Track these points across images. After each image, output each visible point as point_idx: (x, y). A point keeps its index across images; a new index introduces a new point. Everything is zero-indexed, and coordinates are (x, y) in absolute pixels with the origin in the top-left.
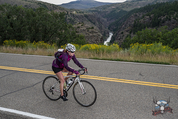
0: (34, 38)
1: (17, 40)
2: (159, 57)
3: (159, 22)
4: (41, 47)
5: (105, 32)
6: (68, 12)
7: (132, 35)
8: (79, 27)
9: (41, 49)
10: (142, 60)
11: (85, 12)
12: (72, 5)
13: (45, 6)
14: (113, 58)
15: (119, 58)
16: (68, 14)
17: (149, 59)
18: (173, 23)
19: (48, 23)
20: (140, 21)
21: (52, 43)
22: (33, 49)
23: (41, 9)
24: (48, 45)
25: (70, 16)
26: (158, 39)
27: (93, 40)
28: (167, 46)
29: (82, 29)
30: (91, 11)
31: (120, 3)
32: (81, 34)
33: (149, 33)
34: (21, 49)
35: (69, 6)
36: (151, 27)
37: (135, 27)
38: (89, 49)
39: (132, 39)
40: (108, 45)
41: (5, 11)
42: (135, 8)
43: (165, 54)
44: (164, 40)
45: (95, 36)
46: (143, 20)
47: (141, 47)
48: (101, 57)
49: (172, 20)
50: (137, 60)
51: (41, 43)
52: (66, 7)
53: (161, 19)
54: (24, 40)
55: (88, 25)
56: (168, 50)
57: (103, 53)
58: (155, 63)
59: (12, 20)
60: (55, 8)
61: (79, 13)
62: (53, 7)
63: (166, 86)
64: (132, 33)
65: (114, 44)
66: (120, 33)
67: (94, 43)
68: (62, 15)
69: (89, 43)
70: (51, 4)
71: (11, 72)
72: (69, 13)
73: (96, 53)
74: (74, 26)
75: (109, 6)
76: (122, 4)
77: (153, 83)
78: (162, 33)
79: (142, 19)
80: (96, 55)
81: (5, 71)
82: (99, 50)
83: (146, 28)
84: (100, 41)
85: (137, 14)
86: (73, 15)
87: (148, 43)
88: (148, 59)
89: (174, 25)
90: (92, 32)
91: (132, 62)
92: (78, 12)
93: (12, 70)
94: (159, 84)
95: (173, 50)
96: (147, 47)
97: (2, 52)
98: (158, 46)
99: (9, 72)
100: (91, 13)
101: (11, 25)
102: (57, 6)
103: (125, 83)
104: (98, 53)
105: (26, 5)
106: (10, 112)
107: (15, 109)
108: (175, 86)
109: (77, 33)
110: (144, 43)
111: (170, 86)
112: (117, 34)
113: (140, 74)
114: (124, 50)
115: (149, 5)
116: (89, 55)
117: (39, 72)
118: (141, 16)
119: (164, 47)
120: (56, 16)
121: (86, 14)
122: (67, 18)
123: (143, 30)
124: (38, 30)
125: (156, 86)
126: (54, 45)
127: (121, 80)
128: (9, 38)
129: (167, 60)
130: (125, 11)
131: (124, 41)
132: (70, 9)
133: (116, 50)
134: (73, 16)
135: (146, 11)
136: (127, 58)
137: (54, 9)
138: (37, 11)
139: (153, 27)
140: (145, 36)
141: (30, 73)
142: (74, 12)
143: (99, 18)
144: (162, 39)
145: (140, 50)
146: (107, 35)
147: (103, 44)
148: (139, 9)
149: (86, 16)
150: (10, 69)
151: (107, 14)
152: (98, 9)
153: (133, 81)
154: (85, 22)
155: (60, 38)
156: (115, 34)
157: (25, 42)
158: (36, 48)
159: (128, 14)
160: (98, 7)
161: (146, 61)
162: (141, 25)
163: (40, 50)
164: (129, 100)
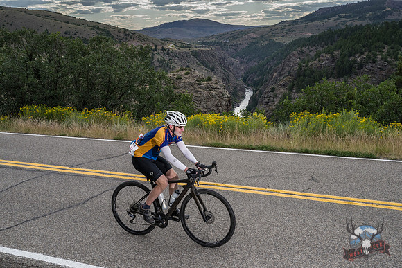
0: (84, 102)
1: (48, 106)
2: (353, 141)
3: (351, 67)
4: (99, 120)
5: (235, 88)
6: (156, 46)
7: (294, 94)
8: (179, 78)
9: (100, 124)
10: (316, 148)
11: (194, 45)
12: (166, 30)
13: (108, 33)
14: (254, 142)
15: (266, 143)
16: (156, 50)
17: (330, 146)
18: (381, 69)
19: (115, 70)
20: (312, 65)
21: (122, 111)
22: (82, 124)
23: (99, 40)
24: (114, 116)
25: (162, 55)
26: (350, 104)
27: (210, 105)
28: (370, 118)
29: (187, 81)
30: (206, 43)
31: (269, 26)
32: (186, 92)
33: (331, 90)
34: (57, 125)
35: (159, 33)
36: (334, 77)
37: (299, 76)
38: (201, 125)
39: (294, 102)
40: (242, 115)
41: (23, 44)
42: (299, 36)
43: (365, 135)
44: (361, 106)
45: (213, 97)
46: (316, 62)
47: (313, 120)
48: (229, 141)
49: (380, 62)
50: (304, 148)
51: (100, 111)
52: (152, 36)
53: (355, 61)
54: (64, 105)
55: (200, 72)
56: (371, 127)
57: (232, 134)
58: (344, 154)
59: (39, 62)
60: (128, 38)
61: (181, 47)
62: (126, 35)
63: (369, 203)
64: (294, 91)
65: (255, 114)
66: (268, 89)
67: (213, 111)
68: (143, 53)
69: (202, 112)
70: (120, 29)
71: (36, 174)
72: (159, 48)
73: (218, 133)
74: (170, 75)
75: (243, 33)
76: (273, 28)
77: (339, 197)
78: (358, 89)
79: (315, 60)
80: (216, 137)
81: (24, 172)
82: (224, 127)
83: (325, 79)
84: (225, 107)
85: (305, 49)
86: (168, 52)
87: (329, 111)
88: (327, 145)
89: (384, 72)
90: (208, 87)
91: (295, 152)
92: (179, 44)
93: (39, 171)
94: (352, 199)
95: (382, 127)
96: (326, 120)
97: (16, 131)
98: (349, 118)
99: (30, 173)
100: (204, 48)
101: (37, 74)
102: (134, 33)
103: (280, 197)
104: (223, 134)
105: (68, 30)
106: (33, 260)
107: (44, 252)
108: (388, 203)
109: (177, 91)
110: (319, 110)
111: (377, 204)
112: (261, 93)
113: (312, 179)
114: (277, 126)
115: (329, 30)
116: (202, 137)
117: (95, 174)
118: (313, 54)
119: (364, 120)
120: (131, 54)
121: (195, 49)
122: (156, 59)
123: (317, 83)
124: (94, 84)
125: (346, 203)
126: (127, 115)
127: (271, 192)
128: (32, 101)
129: (369, 148)
130: (279, 44)
131: (278, 107)
132: (162, 40)
133: (259, 127)
134: (168, 54)
135: (323, 43)
136: (284, 144)
137: (126, 39)
138: (91, 44)
139: (339, 76)
140: (322, 97)
141: (77, 175)
142: (170, 46)
143: (223, 59)
144: (358, 103)
145: (311, 126)
146: (240, 94)
147: (232, 114)
148: (309, 39)
149: (195, 54)
150: (35, 167)
151: (239, 49)
152: (220, 39)
153: (296, 193)
154: (193, 67)
155: (140, 101)
156: (257, 93)
157: (65, 109)
158: (90, 123)
159: (286, 50)
160: (221, 35)
161: (323, 150)
162: (312, 72)
163: (96, 127)
164: (288, 234)
